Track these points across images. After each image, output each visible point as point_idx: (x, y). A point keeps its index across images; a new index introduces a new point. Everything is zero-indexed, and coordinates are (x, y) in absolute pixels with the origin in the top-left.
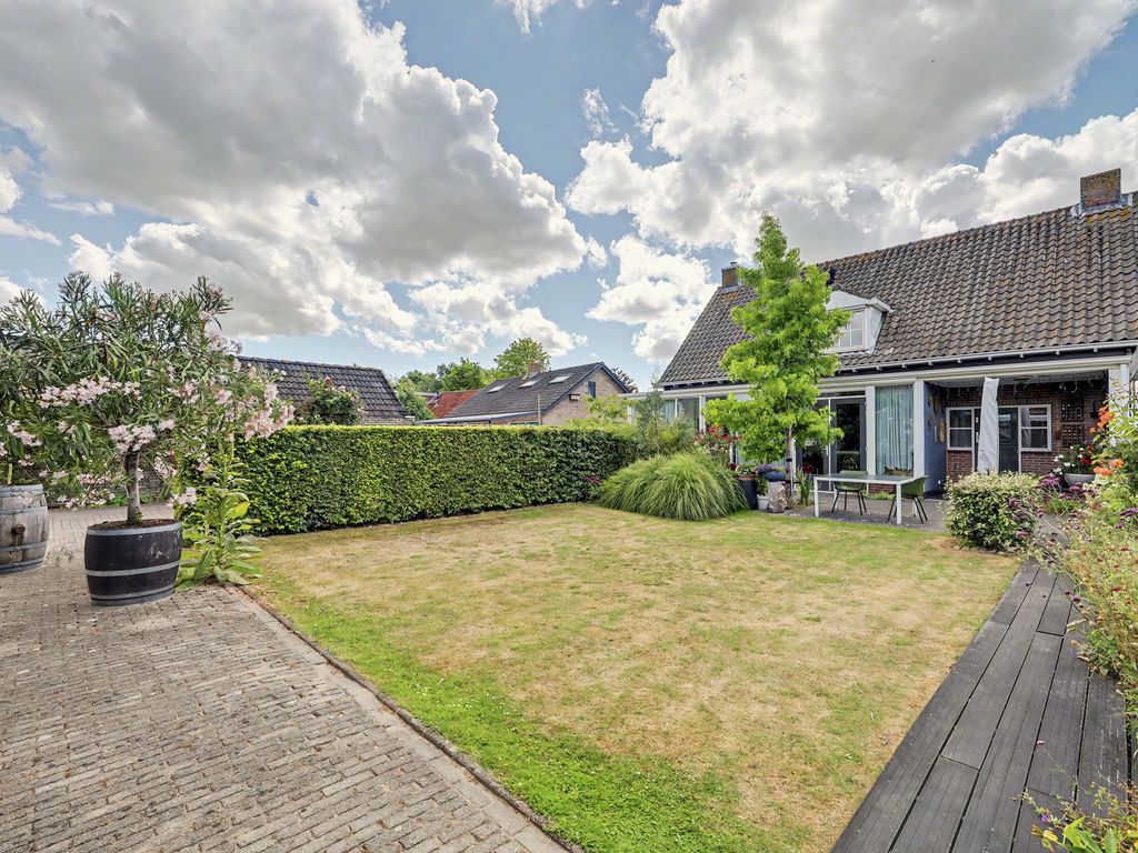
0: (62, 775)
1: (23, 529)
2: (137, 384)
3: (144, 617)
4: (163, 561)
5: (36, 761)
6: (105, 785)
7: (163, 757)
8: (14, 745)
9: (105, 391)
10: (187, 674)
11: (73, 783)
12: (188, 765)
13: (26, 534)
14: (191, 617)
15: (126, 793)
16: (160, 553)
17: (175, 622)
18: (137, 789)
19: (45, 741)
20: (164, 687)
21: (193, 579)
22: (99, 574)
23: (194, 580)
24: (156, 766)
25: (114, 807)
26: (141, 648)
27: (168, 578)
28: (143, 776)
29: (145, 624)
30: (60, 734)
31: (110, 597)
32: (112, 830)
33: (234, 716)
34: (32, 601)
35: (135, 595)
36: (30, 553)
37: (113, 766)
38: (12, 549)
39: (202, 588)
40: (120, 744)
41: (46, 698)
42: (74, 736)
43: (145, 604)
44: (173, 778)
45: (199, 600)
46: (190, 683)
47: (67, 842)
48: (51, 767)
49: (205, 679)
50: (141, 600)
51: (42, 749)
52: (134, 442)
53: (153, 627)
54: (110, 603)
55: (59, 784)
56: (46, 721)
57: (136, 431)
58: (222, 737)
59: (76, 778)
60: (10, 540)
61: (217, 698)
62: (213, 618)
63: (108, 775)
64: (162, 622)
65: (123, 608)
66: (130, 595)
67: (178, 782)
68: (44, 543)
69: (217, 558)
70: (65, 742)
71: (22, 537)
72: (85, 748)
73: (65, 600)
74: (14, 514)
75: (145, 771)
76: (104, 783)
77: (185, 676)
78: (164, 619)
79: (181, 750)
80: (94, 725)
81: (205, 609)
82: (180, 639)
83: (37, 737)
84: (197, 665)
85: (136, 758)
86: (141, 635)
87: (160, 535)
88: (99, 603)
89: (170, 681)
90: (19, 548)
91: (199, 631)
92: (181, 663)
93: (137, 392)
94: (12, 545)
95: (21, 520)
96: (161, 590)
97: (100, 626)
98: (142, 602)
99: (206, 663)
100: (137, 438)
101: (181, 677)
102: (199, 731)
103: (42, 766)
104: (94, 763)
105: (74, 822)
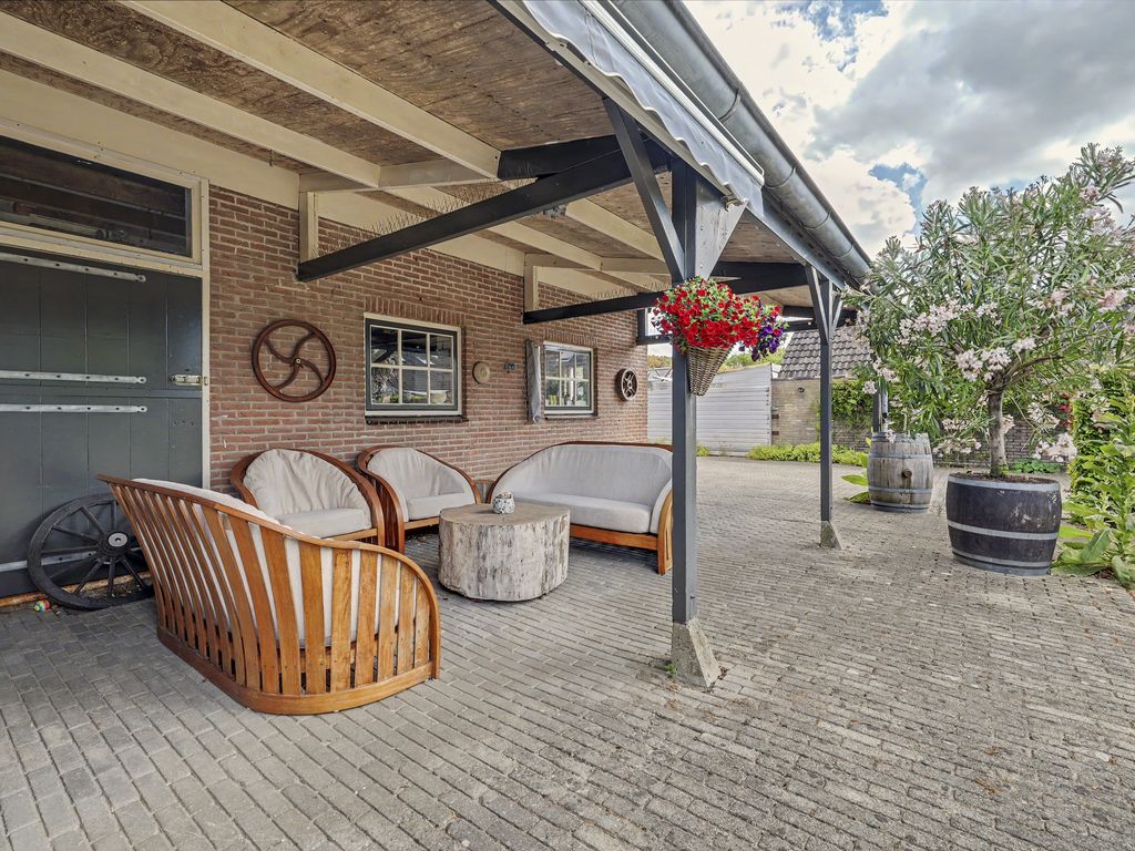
0: (845, 722)
1: (911, 474)
2: (994, 305)
3: (1001, 589)
4: (1030, 528)
5: (836, 691)
6: (875, 765)
7: (952, 780)
8: (829, 664)
9: (956, 315)
10: (1029, 683)
11: (851, 740)
12: (978, 818)
13: (913, 478)
14: (1062, 611)
15: (890, 796)
16: (1026, 517)
17: (1037, 609)
18: (903, 801)
19: (852, 675)
20: (992, 683)
21: (1078, 565)
22: (958, 526)
23: (1081, 567)
24: (937, 787)
25: (869, 803)
26: (983, 624)
27: (1041, 553)
28: (919, 788)
29: (998, 598)
30: (865, 676)
31: (970, 556)
32: (855, 833)
33: (1080, 790)
34: (906, 539)
35: (997, 561)
36: (917, 498)
37: (893, 748)
38: (902, 490)
39: (1091, 580)
40: (913, 725)
41: (873, 633)
42: (876, 686)
43: (1008, 576)
44: (953, 823)
45: (1083, 593)
46: (1028, 698)
47: (812, 805)
48: (842, 706)
49: (1051, 703)
50: (1005, 569)
51: (845, 682)
52: (985, 369)
53: (1007, 604)
54: (969, 562)
55: (839, 730)
56: (863, 656)
57: (986, 355)
58: (1049, 813)
59: (855, 735)
60: (901, 483)
61: (1061, 743)
62: (1094, 624)
63: (885, 756)
64: (1022, 604)
65: (983, 572)
66: (991, 560)
67: (955, 834)
68: (929, 490)
69: (1119, 545)
70: (866, 688)
71: (910, 481)
72: (879, 706)
73: (932, 547)
74: (904, 458)
75: (922, 782)
76: (876, 762)
77: (1026, 685)
78: (1023, 600)
79: (979, 789)
80: (899, 686)
81: (1086, 608)
82: (1036, 632)
83: (849, 667)
84: (1047, 679)
85: (920, 758)
86: (990, 610)
87: (1029, 494)
88: (960, 560)
89: (1002, 681)
90: (907, 491)
91: (1070, 633)
92: (1025, 663)
93: (994, 315)
94: (902, 487)
95: (909, 465)
96: (1029, 564)
97: (951, 583)
98: (1006, 572)
99: (1062, 681)
100: (987, 363)
101: (1019, 682)
102: (1014, 777)
103: (836, 701)
104: (876, 729)
105: (830, 787)
